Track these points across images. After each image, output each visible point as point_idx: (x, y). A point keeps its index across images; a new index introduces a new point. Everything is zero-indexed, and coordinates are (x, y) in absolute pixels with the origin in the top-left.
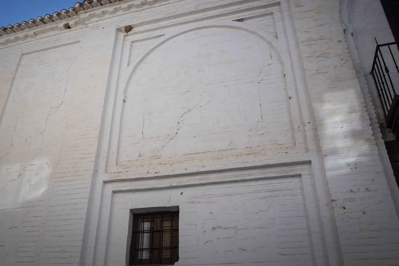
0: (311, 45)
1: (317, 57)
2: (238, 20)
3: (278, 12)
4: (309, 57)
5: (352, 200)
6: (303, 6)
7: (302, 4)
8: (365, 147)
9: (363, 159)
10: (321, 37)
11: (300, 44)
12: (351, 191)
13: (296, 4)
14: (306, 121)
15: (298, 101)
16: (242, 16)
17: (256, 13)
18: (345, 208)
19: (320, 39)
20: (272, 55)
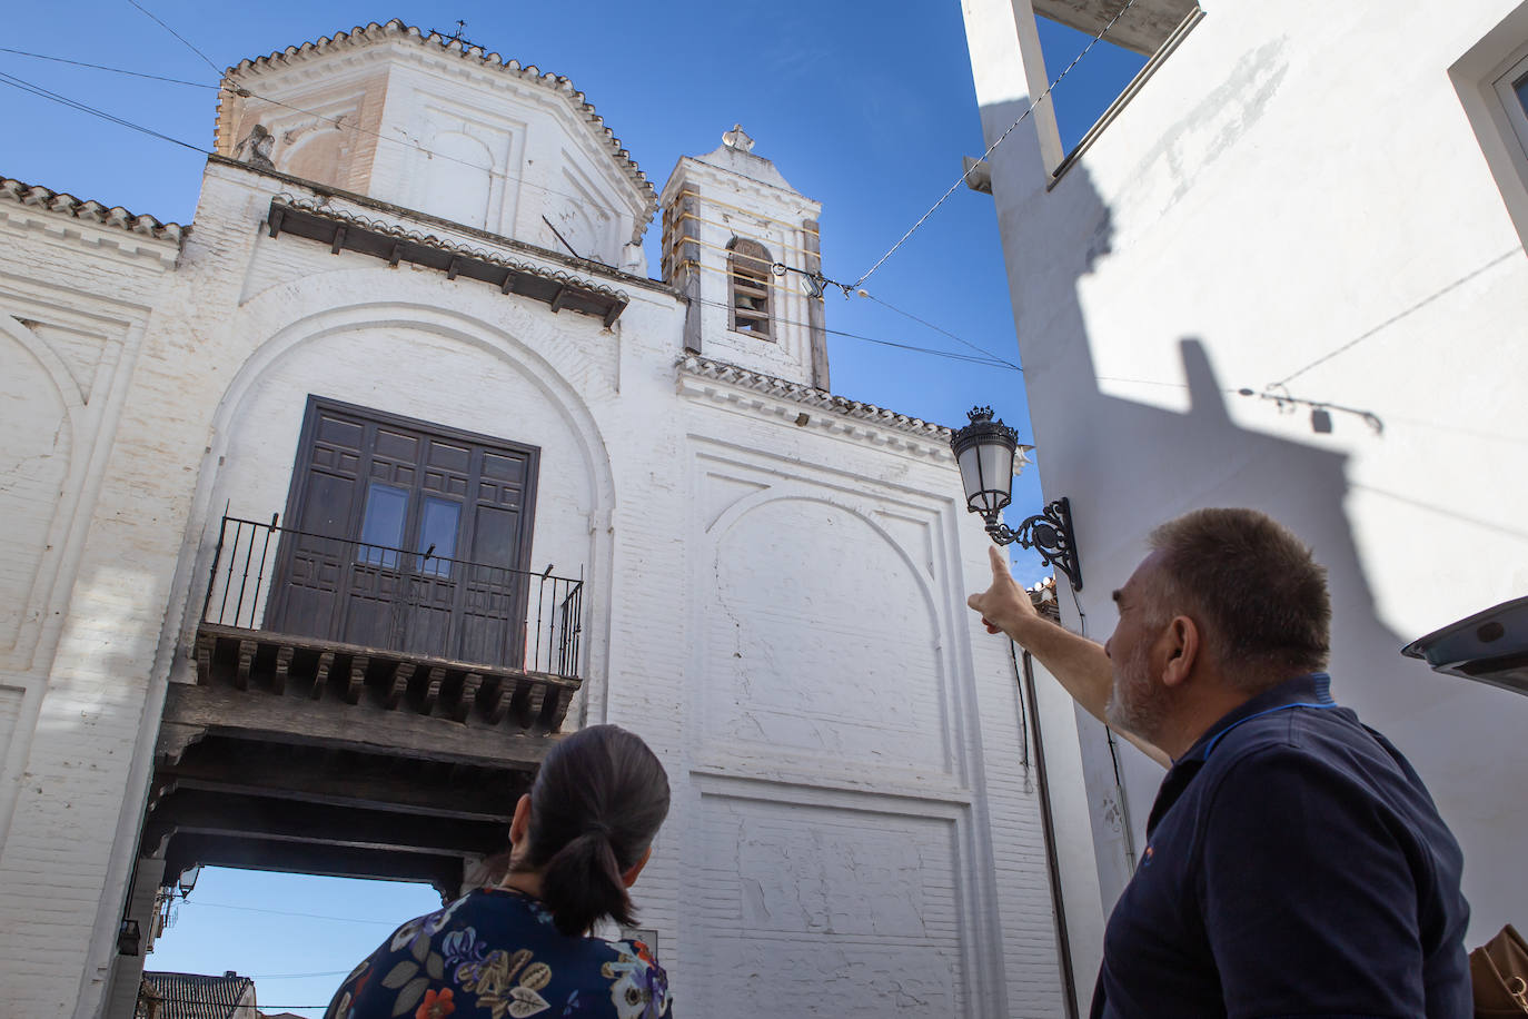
0: (134, 455)
1: (133, 486)
2: (25, 322)
3: (117, 341)
4: (119, 479)
5: (60, 779)
6: (164, 360)
7: (164, 355)
8: (120, 691)
9: (109, 711)
10: (162, 444)
11: (115, 444)
12: (66, 763)
13: (153, 349)
14: (54, 607)
15: (60, 559)
16: (39, 315)
17: (72, 324)
18: (40, 792)
19: (156, 449)
20: (60, 436)
